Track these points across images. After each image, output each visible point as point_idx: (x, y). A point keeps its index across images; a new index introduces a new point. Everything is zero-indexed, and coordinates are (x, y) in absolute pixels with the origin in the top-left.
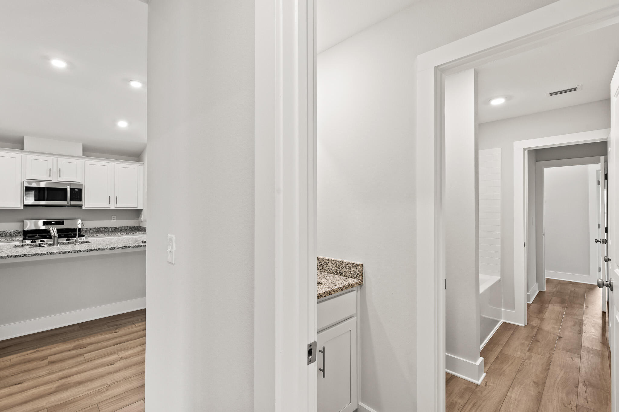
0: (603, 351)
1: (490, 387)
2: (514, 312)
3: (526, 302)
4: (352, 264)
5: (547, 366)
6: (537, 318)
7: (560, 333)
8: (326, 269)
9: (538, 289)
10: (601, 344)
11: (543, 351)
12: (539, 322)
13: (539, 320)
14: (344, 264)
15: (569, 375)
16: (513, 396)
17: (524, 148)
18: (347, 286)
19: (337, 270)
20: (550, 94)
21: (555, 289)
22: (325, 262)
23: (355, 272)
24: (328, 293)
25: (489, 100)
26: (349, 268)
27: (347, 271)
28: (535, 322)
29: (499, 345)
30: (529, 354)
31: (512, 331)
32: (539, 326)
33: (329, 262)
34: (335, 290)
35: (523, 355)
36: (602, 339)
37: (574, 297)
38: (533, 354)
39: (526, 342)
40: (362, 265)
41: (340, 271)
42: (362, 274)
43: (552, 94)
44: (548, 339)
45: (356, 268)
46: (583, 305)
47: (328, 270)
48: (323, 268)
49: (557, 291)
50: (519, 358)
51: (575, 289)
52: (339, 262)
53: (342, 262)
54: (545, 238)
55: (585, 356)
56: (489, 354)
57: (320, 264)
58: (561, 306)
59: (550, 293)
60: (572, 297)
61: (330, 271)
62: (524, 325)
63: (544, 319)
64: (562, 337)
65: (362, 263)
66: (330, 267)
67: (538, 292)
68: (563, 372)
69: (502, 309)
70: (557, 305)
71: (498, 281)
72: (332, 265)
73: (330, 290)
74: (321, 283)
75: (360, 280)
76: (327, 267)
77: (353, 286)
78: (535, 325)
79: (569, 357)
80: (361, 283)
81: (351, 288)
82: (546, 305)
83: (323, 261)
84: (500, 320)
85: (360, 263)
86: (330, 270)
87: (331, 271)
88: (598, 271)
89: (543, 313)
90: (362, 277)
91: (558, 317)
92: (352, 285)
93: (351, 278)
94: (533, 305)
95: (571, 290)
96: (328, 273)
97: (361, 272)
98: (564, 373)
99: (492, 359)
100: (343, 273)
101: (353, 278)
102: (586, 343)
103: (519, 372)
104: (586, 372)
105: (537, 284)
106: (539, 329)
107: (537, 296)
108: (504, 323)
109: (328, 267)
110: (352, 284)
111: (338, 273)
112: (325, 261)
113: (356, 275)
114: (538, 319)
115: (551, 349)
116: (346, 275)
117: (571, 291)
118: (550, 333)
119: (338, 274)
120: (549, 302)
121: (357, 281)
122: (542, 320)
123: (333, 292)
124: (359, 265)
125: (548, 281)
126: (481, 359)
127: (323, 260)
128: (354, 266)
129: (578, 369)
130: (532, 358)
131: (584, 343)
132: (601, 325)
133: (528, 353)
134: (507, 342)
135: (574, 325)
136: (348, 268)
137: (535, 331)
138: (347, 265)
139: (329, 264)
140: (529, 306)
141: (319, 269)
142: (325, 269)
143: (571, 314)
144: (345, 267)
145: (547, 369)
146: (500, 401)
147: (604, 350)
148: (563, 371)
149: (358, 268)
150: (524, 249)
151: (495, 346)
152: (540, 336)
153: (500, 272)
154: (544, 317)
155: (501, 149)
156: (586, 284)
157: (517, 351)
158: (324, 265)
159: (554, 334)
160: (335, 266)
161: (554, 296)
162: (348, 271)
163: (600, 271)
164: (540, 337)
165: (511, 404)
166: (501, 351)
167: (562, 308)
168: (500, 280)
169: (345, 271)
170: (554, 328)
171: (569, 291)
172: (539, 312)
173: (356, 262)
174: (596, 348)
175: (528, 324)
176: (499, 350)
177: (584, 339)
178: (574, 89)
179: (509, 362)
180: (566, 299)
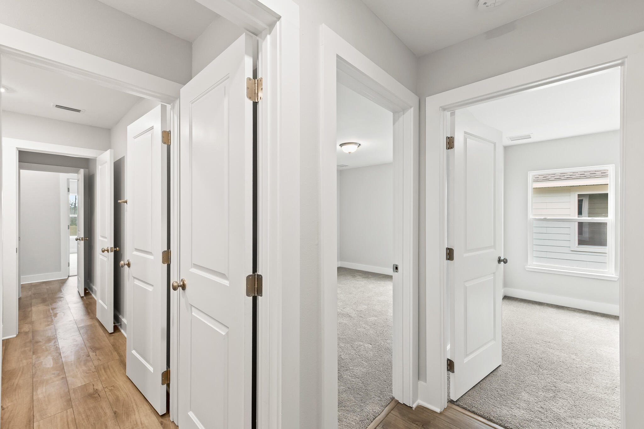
1: (10, 407)
6: (27, 323)
10: (91, 320)
12: (31, 326)
13: (29, 324)
16: (41, 396)
17: (16, 147)
21: (30, 293)
28: (26, 328)
30: (36, 356)
32: (31, 330)
35: (30, 360)
38: (40, 354)
39: (26, 349)
43: (57, 106)
49: (33, 293)
50: (27, 365)
51: (50, 287)
58: (44, 305)
59: (28, 297)
60: (51, 294)
62: (15, 336)
63: (34, 321)
70: (39, 305)
78: (27, 330)
82: (29, 309)
89: (29, 317)
91: (47, 315)
106: (34, 332)
117: (47, 290)
118: (47, 330)
120: (31, 305)
122: (32, 323)
135: (64, 315)
137: (30, 335)
143: (58, 309)
146: (30, 409)
147: (94, 323)
150: (16, 255)
154: (33, 320)
156: (58, 280)
157: (21, 361)
161: (33, 299)
164: (38, 338)
165: (42, 404)
170: (48, 325)
171: (45, 290)
175: (19, 332)
178: (78, 111)
179: (18, 373)
180: (46, 298)
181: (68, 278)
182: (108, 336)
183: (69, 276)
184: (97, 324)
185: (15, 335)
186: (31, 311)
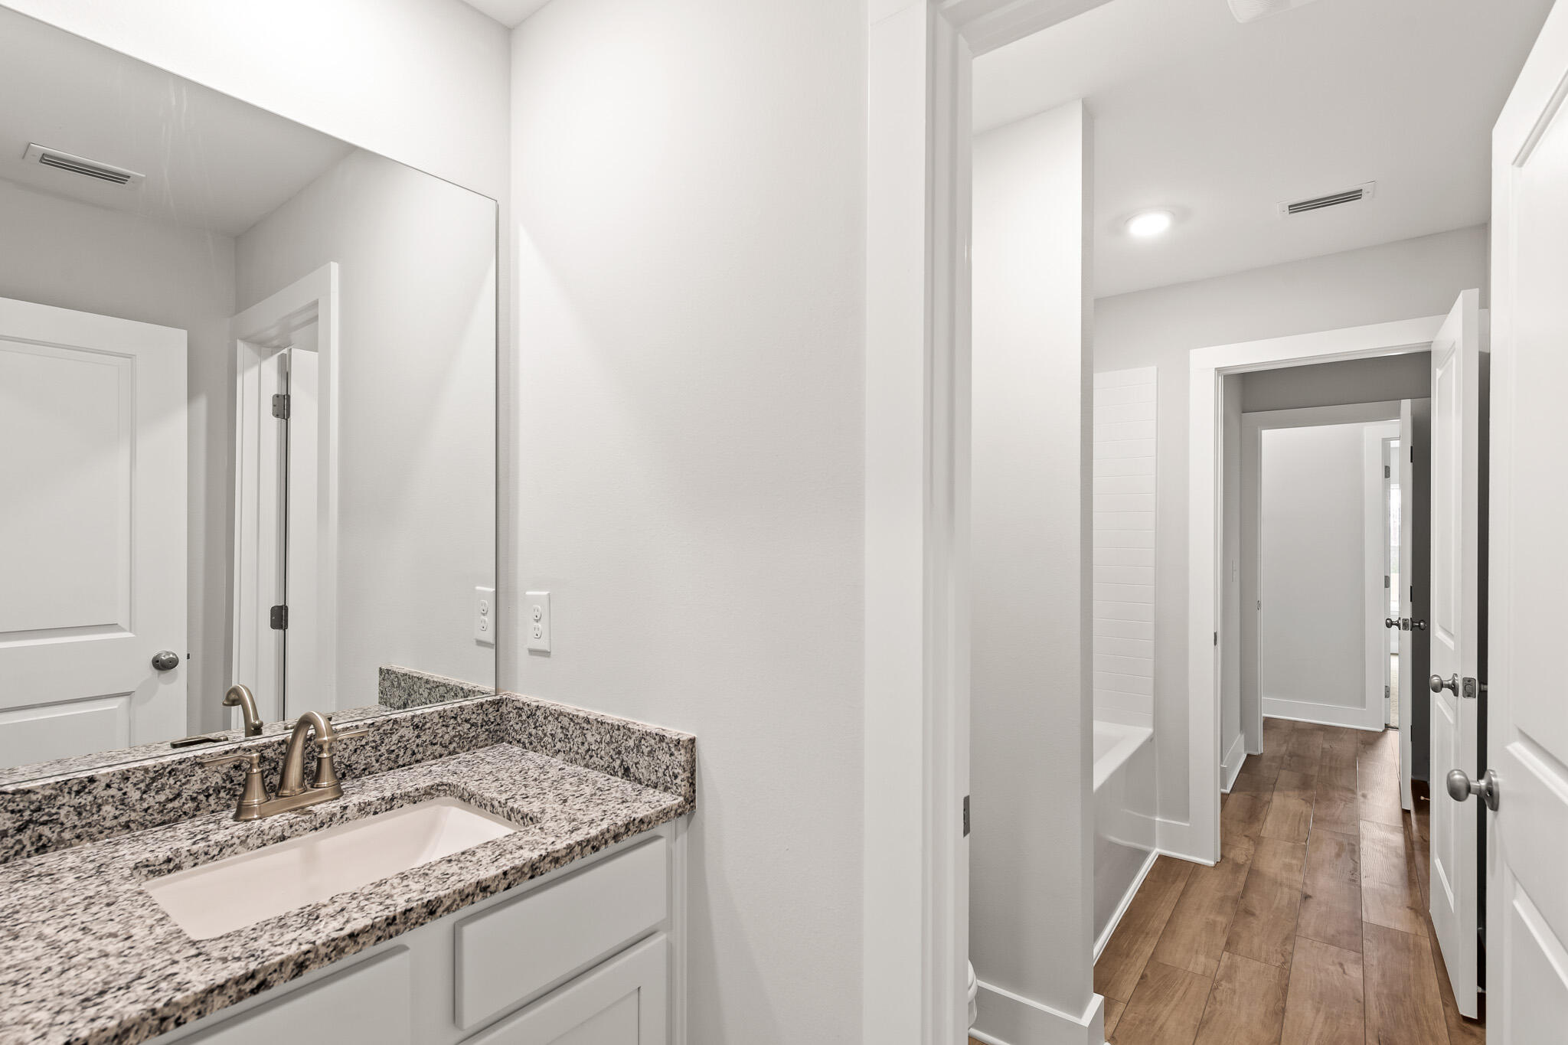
0: (1417, 935)
2: (1188, 825)
3: (1220, 790)
4: (658, 738)
5: (1279, 1000)
6: (1246, 836)
7: (1305, 884)
8: (580, 751)
9: (1245, 750)
10: (1409, 914)
11: (1264, 946)
12: (1252, 851)
13: (1251, 842)
14: (634, 737)
15: (1337, 1029)
17: (1216, 369)
18: (622, 830)
19: (614, 757)
20: (1290, 206)
21: (1284, 749)
22: (578, 727)
23: (668, 767)
24: (526, 870)
25: (1125, 218)
26: (650, 752)
27: (644, 761)
28: (1241, 852)
29: (1147, 934)
30: (1229, 958)
31: (1184, 884)
32: (1249, 862)
33: (589, 727)
34: (564, 853)
35: (1213, 964)
36: (1411, 895)
37: (1331, 768)
38: (1239, 958)
39: (1219, 919)
40: (693, 741)
41: (622, 761)
42: (693, 773)
43: (1295, 208)
44: (1275, 905)
45: (672, 755)
46: (1353, 792)
47: (587, 757)
48: (570, 749)
49: (1290, 753)
50: (1203, 975)
51: (1332, 745)
52: (619, 729)
53: (629, 729)
54: (1262, 614)
55: (1373, 952)
56: (1122, 968)
57: (562, 732)
58: (1302, 797)
59: (1273, 759)
60: (1327, 770)
61: (592, 760)
62: (1212, 863)
63: (1264, 837)
64: (1310, 897)
65: (692, 735)
66: (592, 747)
67: (1244, 756)
68: (1321, 1017)
69: (1158, 819)
70: (1291, 793)
71: (1147, 740)
72: (599, 740)
73: (535, 855)
74: (531, 819)
75: (681, 799)
76: (583, 743)
77: (650, 823)
78: (1241, 859)
79: (1333, 963)
80: (688, 806)
81: (640, 831)
82: (1267, 797)
83: (572, 724)
84: (1152, 848)
85: (686, 735)
86: (591, 757)
87: (595, 759)
88: (1384, 696)
89: (1259, 821)
90: (692, 784)
91: (1296, 832)
92: (646, 820)
93: (656, 787)
94: (1233, 796)
95: (1323, 748)
96: (587, 766)
97: (687, 768)
98: (1326, 1019)
99: (1127, 987)
100: (632, 770)
101: (662, 788)
102: (1372, 915)
103: (1204, 1027)
104: (1382, 1013)
105: (1243, 736)
106: (1253, 873)
107: (1241, 769)
108: (1162, 858)
109: (586, 746)
110: (647, 816)
111: (617, 767)
112: (578, 723)
113: (669, 780)
114: (1247, 839)
115: (1287, 938)
116: (641, 775)
117: (1323, 750)
118: (1281, 885)
119: (615, 774)
120: (1273, 786)
121: (669, 800)
122: (1257, 841)
123: (551, 862)
124: (679, 741)
125: (1269, 724)
126: (1098, 999)
127: (571, 719)
128: (664, 745)
129: (1359, 1002)
130: (1236, 972)
131: (1367, 911)
132: (1402, 851)
133: (1226, 955)
134: (1170, 922)
135: (1338, 855)
136: (646, 750)
137: (1242, 878)
138: (643, 742)
139: (589, 736)
140: (1224, 797)
141: (559, 751)
142: (577, 753)
143: (1328, 821)
144: (638, 746)
145: (1280, 1013)
147: (1419, 933)
148: (1321, 1013)
149: (676, 753)
150: (1216, 650)
151: (1137, 941)
152: (1254, 896)
153: (1151, 715)
154: (1263, 834)
155: (1158, 369)
156: (1357, 730)
157: (1197, 952)
158: (573, 736)
159: (1290, 887)
160: (608, 743)
161: (1284, 769)
162: (646, 763)
163: (1387, 696)
164: (1255, 900)
166: (1153, 953)
167: (1303, 802)
168: (1151, 739)
169: (636, 764)
170: (1288, 867)
171: (1319, 753)
172: (1250, 817)
173: (673, 732)
174: (1399, 927)
175: (1222, 856)
176: (1148, 951)
177: (1367, 900)
178: (1354, 196)
179: (1177, 991)
180: (1312, 776)
181: (1384, 731)
182: (1453, 1021)
183: (1387, 727)
184: (1427, 944)
185: (1211, 860)
186: (1269, 802)
